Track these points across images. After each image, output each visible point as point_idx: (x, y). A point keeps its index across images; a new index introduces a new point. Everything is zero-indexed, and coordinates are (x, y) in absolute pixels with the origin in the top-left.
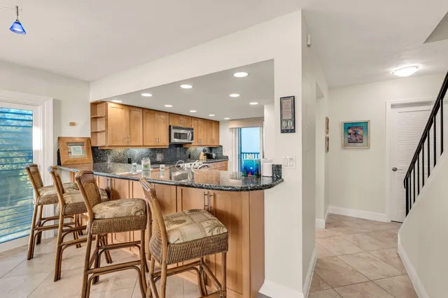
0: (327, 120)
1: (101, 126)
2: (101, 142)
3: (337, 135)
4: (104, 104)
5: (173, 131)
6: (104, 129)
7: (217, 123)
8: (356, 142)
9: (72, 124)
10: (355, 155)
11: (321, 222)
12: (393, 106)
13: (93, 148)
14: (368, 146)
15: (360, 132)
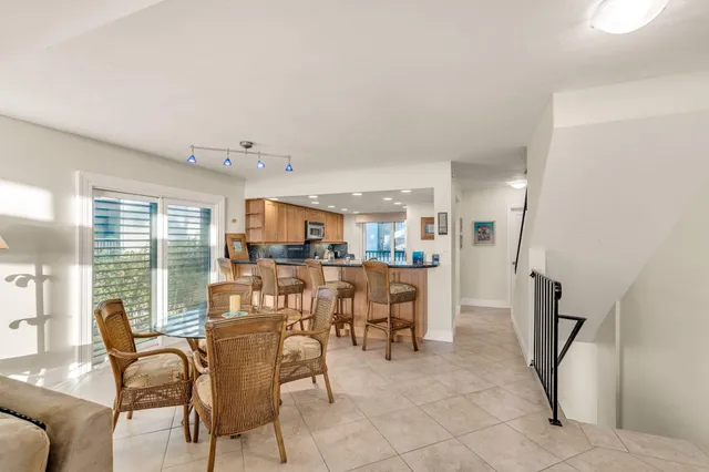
0: (461, 220)
1: (255, 222)
2: (254, 238)
3: (469, 233)
4: (261, 202)
5: (309, 227)
6: (260, 225)
7: (342, 216)
8: (485, 239)
9: (234, 221)
10: (484, 250)
11: (458, 308)
12: (513, 209)
13: (248, 244)
14: (493, 242)
15: (488, 231)
